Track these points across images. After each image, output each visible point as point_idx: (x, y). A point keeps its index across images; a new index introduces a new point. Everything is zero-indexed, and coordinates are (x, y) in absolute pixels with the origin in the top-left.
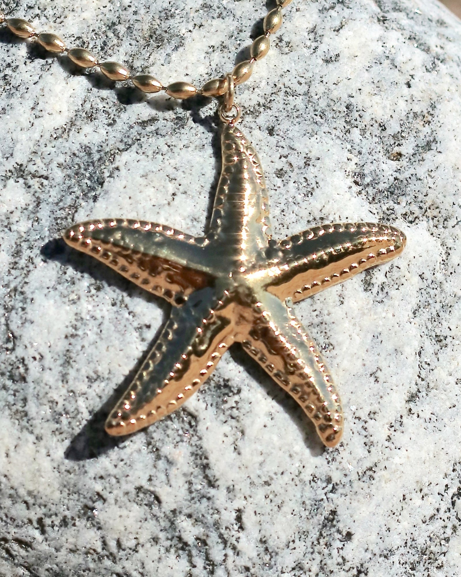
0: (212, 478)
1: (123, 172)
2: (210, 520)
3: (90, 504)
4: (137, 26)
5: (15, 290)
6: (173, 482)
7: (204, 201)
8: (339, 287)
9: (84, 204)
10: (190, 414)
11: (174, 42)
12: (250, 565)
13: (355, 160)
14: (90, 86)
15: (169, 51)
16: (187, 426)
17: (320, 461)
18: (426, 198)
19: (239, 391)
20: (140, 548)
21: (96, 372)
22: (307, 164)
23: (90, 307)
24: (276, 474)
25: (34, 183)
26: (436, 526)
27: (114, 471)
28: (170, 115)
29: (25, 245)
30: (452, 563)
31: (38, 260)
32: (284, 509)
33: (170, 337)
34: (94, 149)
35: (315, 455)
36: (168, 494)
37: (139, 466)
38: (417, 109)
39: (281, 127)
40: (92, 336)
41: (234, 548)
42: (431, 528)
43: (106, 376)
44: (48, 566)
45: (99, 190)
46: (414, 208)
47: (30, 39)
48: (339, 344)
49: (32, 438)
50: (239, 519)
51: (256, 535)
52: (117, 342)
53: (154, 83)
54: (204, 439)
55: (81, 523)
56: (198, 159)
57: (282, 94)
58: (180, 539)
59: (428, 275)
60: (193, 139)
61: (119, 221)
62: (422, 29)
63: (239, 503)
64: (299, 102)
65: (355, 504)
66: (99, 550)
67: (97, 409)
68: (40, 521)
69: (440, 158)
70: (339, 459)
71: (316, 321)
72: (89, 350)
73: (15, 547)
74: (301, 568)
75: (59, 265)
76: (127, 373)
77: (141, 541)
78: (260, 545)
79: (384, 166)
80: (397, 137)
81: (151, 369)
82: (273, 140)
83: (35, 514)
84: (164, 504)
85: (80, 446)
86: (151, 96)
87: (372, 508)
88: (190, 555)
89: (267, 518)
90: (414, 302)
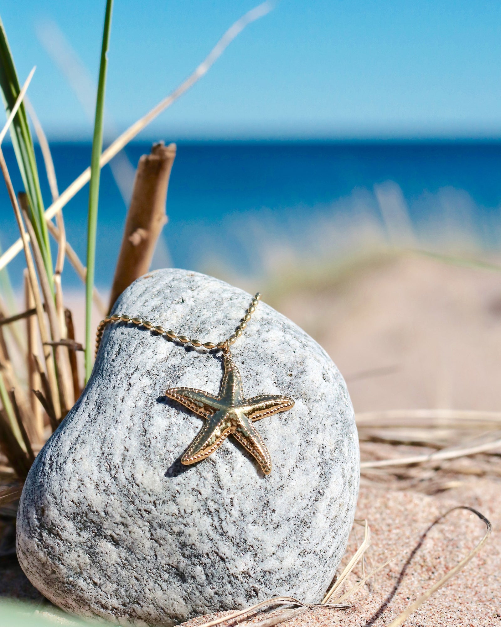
0: (221, 486)
1: (187, 373)
2: (220, 502)
3: (174, 495)
4: (192, 326)
5: (146, 414)
6: (206, 487)
7: (218, 384)
8: (269, 418)
9: (172, 384)
10: (213, 461)
11: (206, 332)
12: (235, 520)
13: (275, 375)
14: (174, 345)
15: (204, 335)
16: (212, 466)
17: (263, 481)
18: (302, 391)
19: (232, 453)
20: (193, 513)
21: (177, 443)
22: (257, 375)
23: (175, 420)
24: (246, 485)
25: (154, 377)
26: (307, 511)
27: (184, 482)
28: (205, 356)
29: (150, 398)
30: (313, 527)
31: (155, 403)
32: (249, 498)
33: (206, 430)
34: (176, 366)
35: (261, 479)
36: (204, 491)
37: (193, 480)
38: (298, 360)
39: (247, 361)
40: (176, 430)
41: (230, 514)
42: (305, 512)
43: (181, 445)
44: (157, 521)
45: (178, 380)
46: (298, 394)
47: (152, 329)
48: (270, 438)
49: (152, 468)
50: (232, 502)
51: (238, 508)
52: (185, 433)
53: (199, 342)
54: (218, 470)
55: (171, 503)
56: (216, 370)
57: (247, 351)
58: (209, 509)
59: (303, 418)
60: (214, 363)
61: (186, 388)
62: (298, 335)
63: (232, 496)
64: (253, 353)
65: (276, 499)
66: (177, 514)
67: (177, 458)
68: (154, 502)
69: (307, 377)
70: (270, 481)
71: (261, 429)
72: (174, 435)
73: (144, 513)
74: (255, 523)
75: (163, 405)
76: (189, 444)
77: (194, 510)
78: (240, 512)
79: (286, 378)
80: (291, 369)
81: (199, 440)
82: (244, 366)
83: (152, 499)
84: (202, 495)
85: (171, 471)
86: (198, 348)
87: (283, 500)
88: (212, 517)
89: (243, 502)
90: (298, 426)
